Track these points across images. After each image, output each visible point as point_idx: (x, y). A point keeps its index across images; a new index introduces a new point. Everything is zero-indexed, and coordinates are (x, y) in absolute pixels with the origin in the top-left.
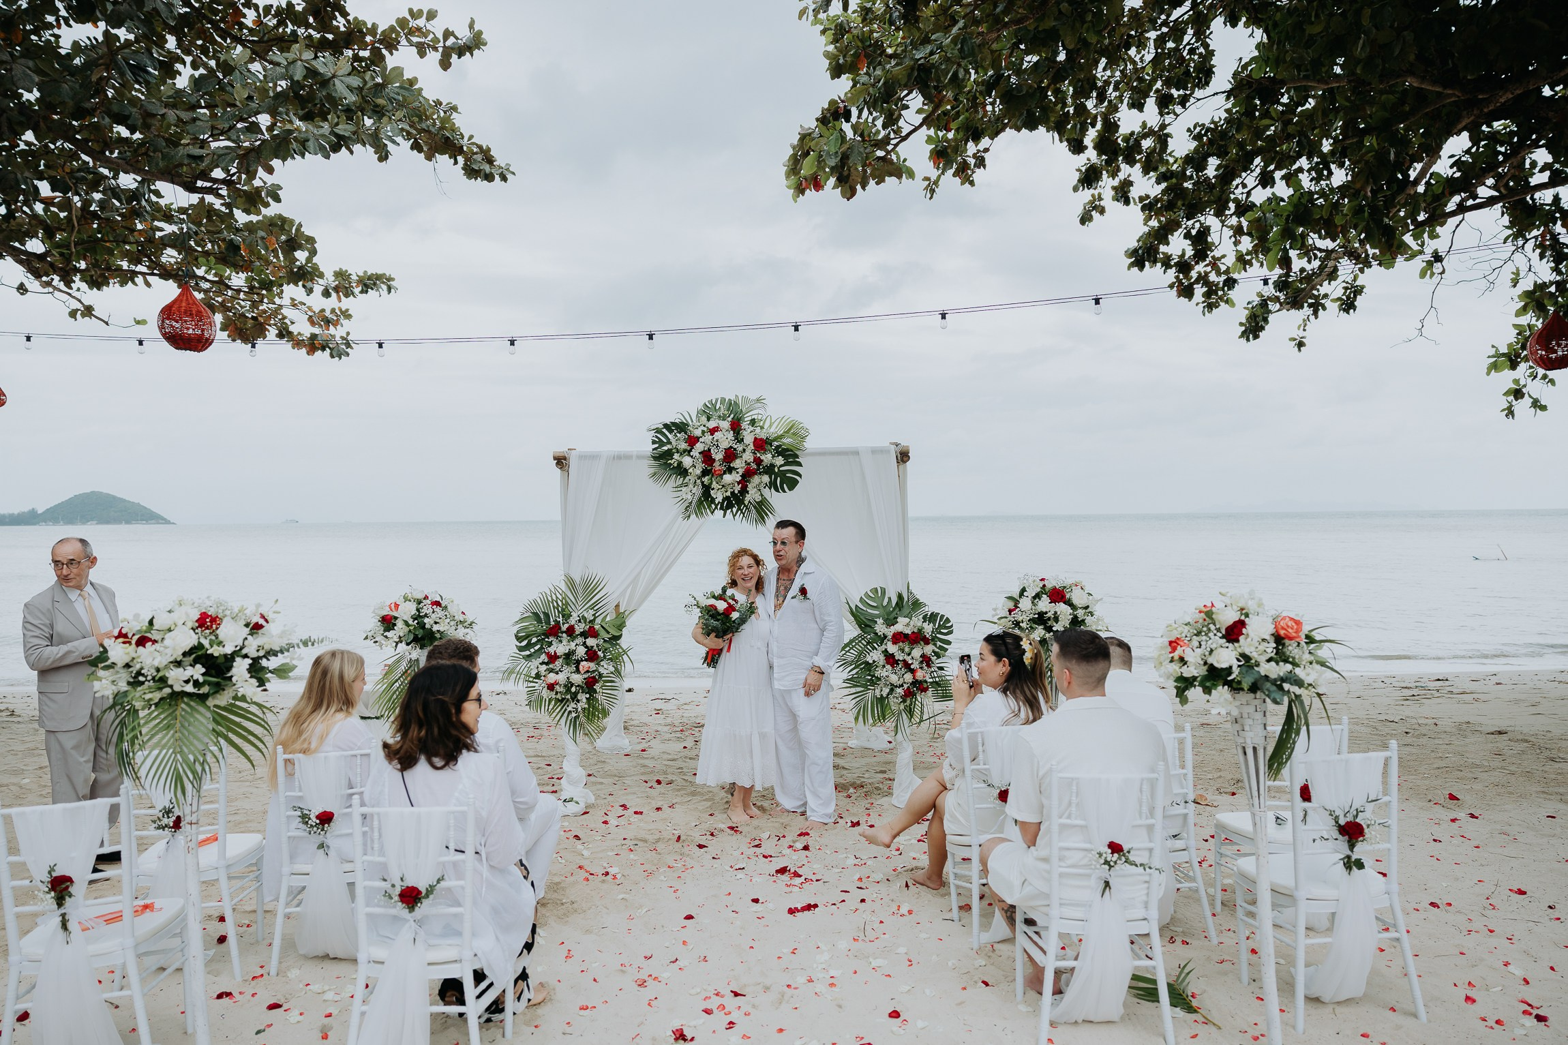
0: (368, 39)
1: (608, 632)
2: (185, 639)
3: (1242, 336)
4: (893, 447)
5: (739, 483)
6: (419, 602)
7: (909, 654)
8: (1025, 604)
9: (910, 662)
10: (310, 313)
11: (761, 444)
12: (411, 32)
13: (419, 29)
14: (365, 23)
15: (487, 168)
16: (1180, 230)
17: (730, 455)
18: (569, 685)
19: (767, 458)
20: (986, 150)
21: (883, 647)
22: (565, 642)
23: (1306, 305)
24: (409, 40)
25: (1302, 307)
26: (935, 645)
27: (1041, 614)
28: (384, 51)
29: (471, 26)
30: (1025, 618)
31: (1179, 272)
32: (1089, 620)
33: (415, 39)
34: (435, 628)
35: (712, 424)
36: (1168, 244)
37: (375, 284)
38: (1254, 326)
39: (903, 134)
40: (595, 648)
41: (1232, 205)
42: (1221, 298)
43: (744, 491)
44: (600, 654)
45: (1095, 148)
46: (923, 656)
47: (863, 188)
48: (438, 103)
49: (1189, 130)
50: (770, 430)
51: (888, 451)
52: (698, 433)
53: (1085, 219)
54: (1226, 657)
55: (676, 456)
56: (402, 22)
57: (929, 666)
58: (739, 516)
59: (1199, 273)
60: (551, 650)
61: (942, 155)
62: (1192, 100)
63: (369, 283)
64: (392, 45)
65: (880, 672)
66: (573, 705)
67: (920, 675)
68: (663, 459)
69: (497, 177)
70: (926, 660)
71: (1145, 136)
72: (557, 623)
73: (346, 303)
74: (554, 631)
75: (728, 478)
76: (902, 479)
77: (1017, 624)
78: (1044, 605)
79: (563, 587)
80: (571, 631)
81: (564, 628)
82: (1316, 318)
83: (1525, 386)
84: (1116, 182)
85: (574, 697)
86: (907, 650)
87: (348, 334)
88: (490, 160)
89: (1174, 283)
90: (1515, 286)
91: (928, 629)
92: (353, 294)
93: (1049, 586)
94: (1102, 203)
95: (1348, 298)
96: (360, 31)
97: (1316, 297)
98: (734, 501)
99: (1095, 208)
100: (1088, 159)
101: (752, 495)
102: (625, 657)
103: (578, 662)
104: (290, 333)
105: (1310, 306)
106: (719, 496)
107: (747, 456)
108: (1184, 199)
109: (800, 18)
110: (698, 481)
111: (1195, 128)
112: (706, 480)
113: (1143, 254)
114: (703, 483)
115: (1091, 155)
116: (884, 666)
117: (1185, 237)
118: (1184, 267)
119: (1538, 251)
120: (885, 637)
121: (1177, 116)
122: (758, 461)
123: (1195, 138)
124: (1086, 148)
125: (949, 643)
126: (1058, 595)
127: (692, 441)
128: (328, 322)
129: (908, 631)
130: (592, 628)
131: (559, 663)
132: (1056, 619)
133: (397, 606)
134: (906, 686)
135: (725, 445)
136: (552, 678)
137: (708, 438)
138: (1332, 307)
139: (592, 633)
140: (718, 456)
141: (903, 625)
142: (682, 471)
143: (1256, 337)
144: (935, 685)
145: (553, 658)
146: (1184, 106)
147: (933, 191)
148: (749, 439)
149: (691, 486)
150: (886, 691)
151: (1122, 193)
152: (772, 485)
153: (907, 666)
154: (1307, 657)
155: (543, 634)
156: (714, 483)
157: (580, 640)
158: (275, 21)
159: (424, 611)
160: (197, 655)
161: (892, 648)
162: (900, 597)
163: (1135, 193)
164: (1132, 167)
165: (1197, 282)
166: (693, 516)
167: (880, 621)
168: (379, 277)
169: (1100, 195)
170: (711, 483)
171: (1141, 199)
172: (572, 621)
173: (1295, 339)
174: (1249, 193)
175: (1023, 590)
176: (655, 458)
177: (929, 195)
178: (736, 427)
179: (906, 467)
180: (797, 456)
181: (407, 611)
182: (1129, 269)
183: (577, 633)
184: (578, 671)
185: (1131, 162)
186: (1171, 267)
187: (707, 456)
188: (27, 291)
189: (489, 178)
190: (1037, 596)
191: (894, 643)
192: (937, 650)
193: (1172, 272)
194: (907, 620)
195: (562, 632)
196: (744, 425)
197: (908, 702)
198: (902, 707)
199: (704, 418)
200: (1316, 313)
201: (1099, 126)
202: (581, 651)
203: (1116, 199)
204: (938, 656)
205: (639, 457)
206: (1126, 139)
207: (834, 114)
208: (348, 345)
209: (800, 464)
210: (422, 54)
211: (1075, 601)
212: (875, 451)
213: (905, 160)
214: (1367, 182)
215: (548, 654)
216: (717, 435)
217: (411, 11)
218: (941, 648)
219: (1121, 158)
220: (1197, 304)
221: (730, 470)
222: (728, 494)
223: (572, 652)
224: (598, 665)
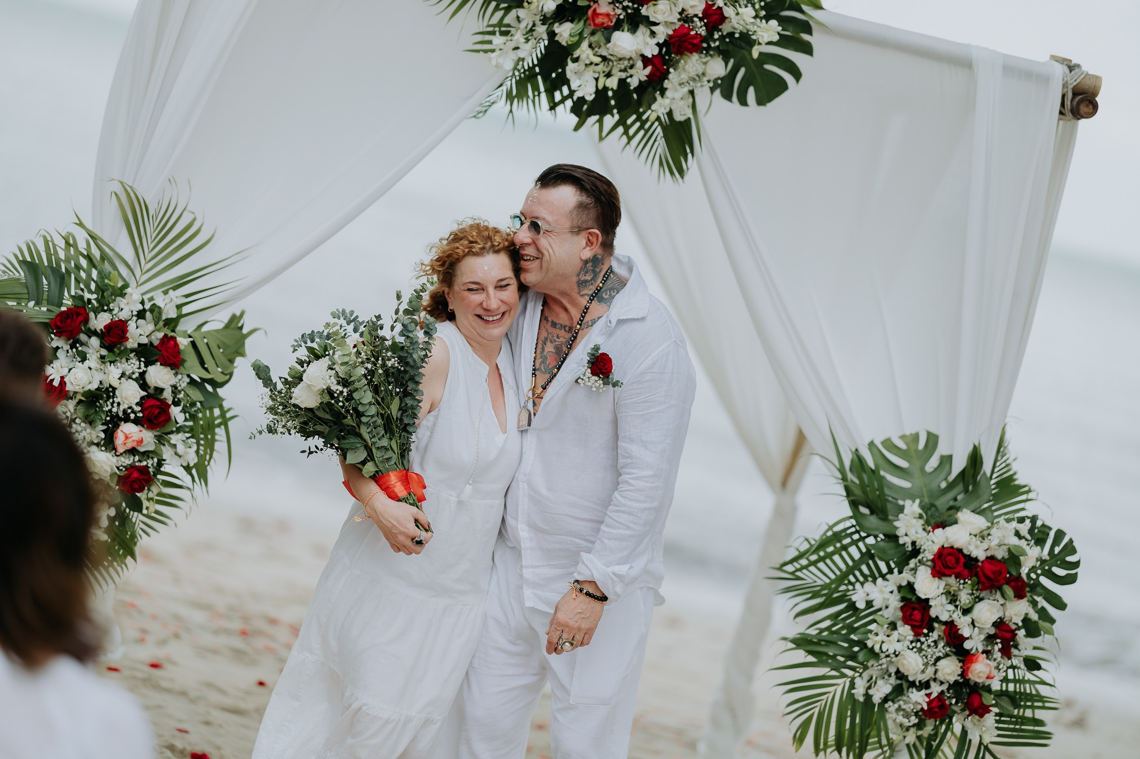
1: (202, 363)
4: (1060, 70)
5: (646, 61)
7: (966, 611)
9: (966, 632)
19: (740, 16)
21: (906, 577)
22: (93, 361)
26: (1034, 603)
40: (168, 395)
43: (656, 84)
44: (176, 412)
46: (1000, 624)
51: (1044, 79)
57: (1006, 652)
65: (880, 637)
67: (980, 670)
70: (1003, 635)
72: (82, 305)
74: (70, 323)
75: (622, 41)
79: (111, 211)
81: (100, 321)
86: (965, 598)
91: (1030, 557)
101: (670, 102)
102: (220, 432)
103: (114, 422)
110: (542, 30)
112: (565, 31)
114: (552, 35)
116: (893, 626)
120: (916, 551)
122: (714, 19)
125: (1060, 605)
129: (979, 552)
130: (169, 342)
134: (936, 689)
141: (970, 531)
144: (1006, 703)
149: (518, 37)
150: (883, 688)
153: (954, 640)
156: (585, 45)
157: (133, 366)
161: (927, 585)
162: (974, 458)
167: (912, 508)
170: (577, 45)
172: (125, 308)
180: (808, 29)
183: (131, 344)
184: (109, 443)
191: (938, 572)
192: (1034, 616)
194: (980, 522)
195: (92, 333)
197: (928, 730)
198: (911, 738)
202: (131, 394)
204: (1034, 632)
209: (808, 48)
218: (1043, 612)
222: (612, 83)
223: (109, 392)
224: (161, 440)
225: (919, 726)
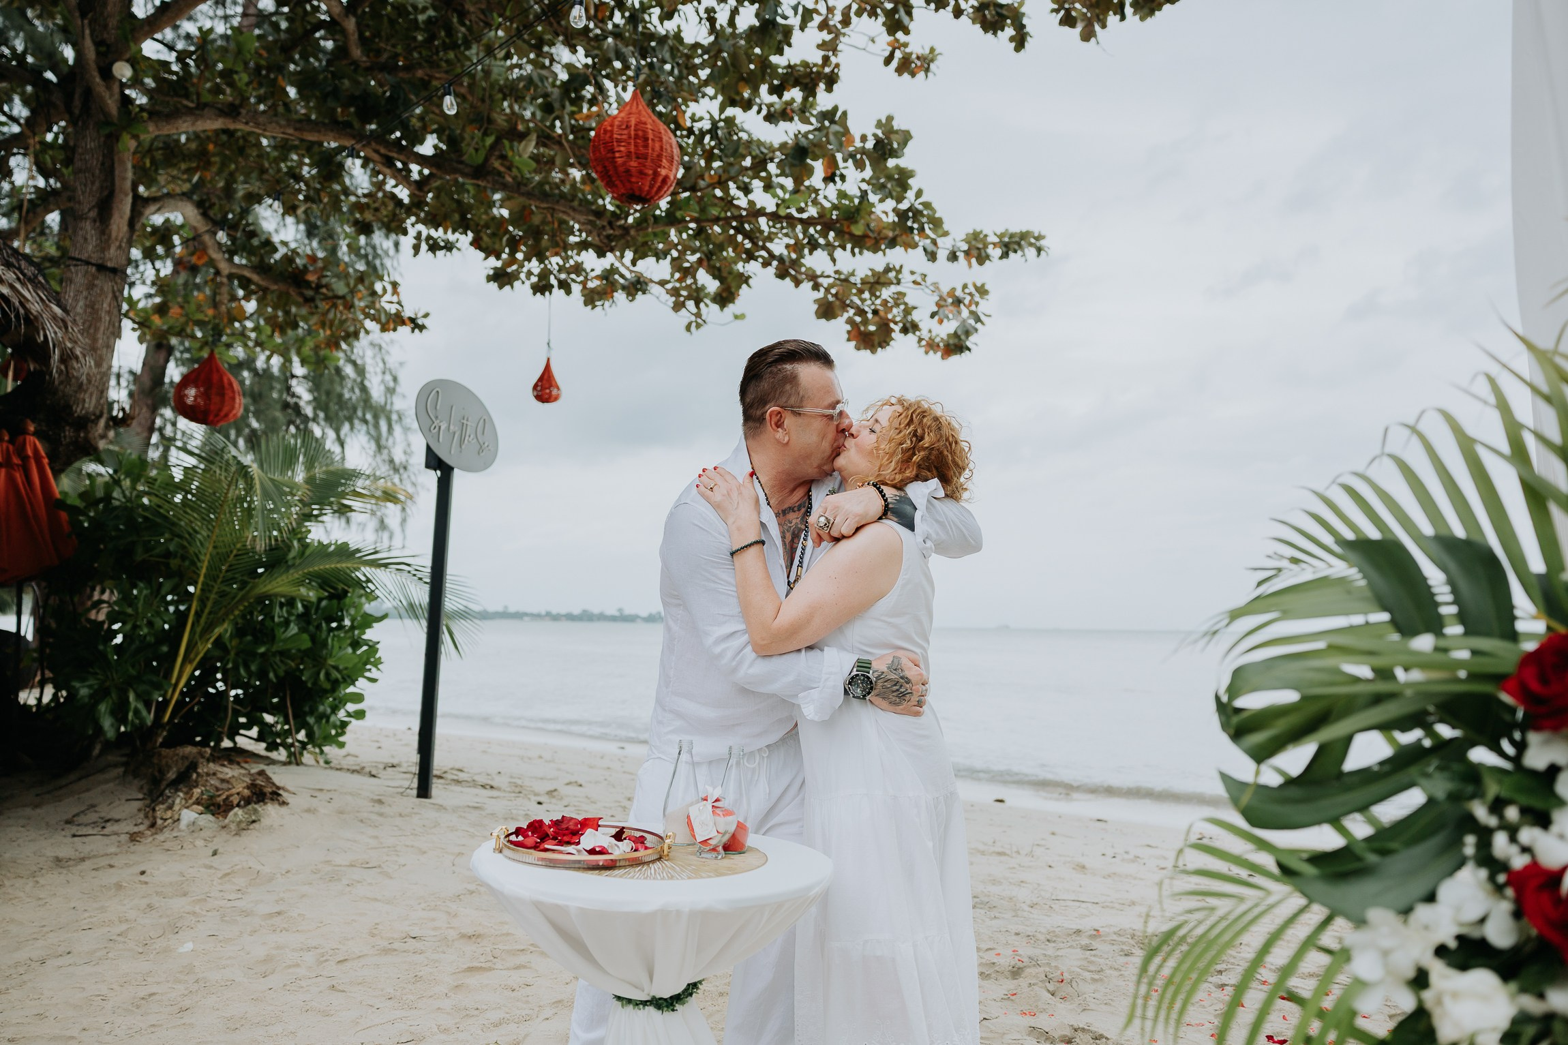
37: (1019, 244)
63: (1011, 244)
92: (989, 259)
128: (958, 302)
155: (1451, 708)
168: (1024, 236)
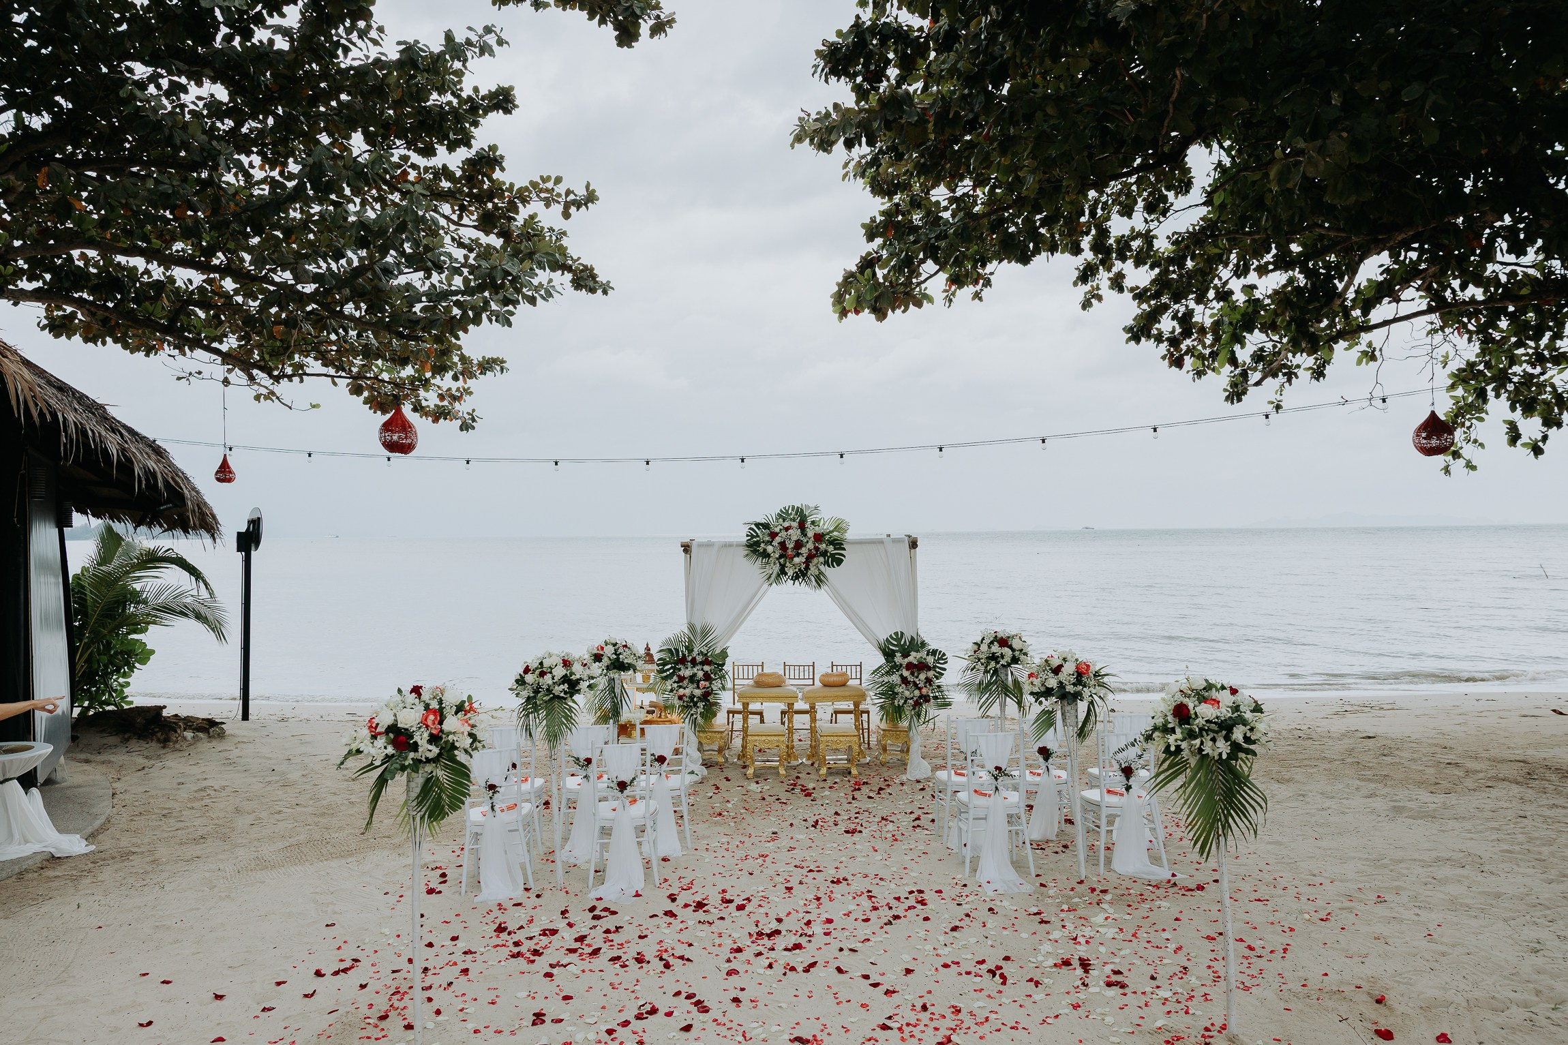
0: (506, 194)
1: (716, 662)
2: (560, 672)
3: (1227, 399)
4: (907, 538)
5: (804, 563)
6: (615, 645)
7: (917, 678)
8: (984, 648)
9: (918, 683)
10: (440, 392)
11: (819, 538)
12: (541, 191)
13: (547, 191)
14: (504, 183)
15: (591, 284)
16: (1167, 314)
17: (799, 545)
18: (692, 697)
19: (823, 546)
20: (992, 274)
21: (900, 673)
22: (689, 668)
23: (1280, 374)
24: (538, 195)
25: (1277, 376)
26: (935, 671)
27: (993, 654)
28: (520, 205)
29: (587, 187)
30: (983, 656)
31: (1170, 345)
32: (1022, 657)
33: (543, 195)
34: (626, 661)
35: (786, 524)
36: (1159, 322)
37: (491, 367)
38: (1236, 392)
39: (922, 278)
40: (710, 673)
41: (1211, 294)
42: (1208, 367)
43: (807, 568)
44: (712, 676)
45: (1091, 249)
46: (927, 678)
47: (893, 311)
48: (551, 230)
49: (1168, 237)
50: (825, 527)
51: (904, 541)
52: (777, 530)
53: (1086, 305)
54: (1052, 683)
55: (762, 545)
56: (534, 184)
57: (930, 685)
58: (803, 584)
59: (1188, 346)
60: (681, 673)
61: (957, 281)
62: (1171, 212)
63: (487, 366)
64: (525, 201)
65: (899, 690)
66: (694, 710)
67: (924, 691)
68: (754, 548)
69: (600, 292)
70: (929, 681)
71: (1134, 239)
72: (684, 655)
73: (471, 383)
74: (683, 661)
75: (796, 560)
76: (912, 560)
77: (979, 660)
78: (996, 648)
79: (686, 631)
80: (694, 662)
81: (689, 659)
82: (1290, 385)
83: (1462, 448)
84: (1111, 275)
85: (695, 704)
86: (916, 674)
87: (474, 411)
88: (593, 277)
89: (1166, 355)
90: (1444, 367)
91: (930, 660)
92: (475, 376)
93: (999, 636)
94: (1100, 292)
95: (1319, 367)
96: (502, 190)
97: (1290, 367)
98: (801, 575)
99: (1093, 297)
100: (1086, 260)
101: (813, 570)
102: (726, 678)
103: (698, 682)
104: (422, 408)
105: (1284, 374)
106: (790, 572)
107: (810, 545)
108: (1169, 289)
109: (843, 180)
110: (777, 562)
111: (1173, 235)
112: (782, 561)
113: (1138, 331)
114: (780, 562)
115: (1088, 255)
116: (900, 686)
117: (1173, 319)
118: (1174, 342)
119: (1466, 336)
120: (901, 665)
121: (1160, 223)
122: (817, 549)
123: (1173, 244)
124: (1083, 250)
125: (945, 669)
126: (1003, 642)
127: (773, 535)
128: (455, 398)
129: (917, 662)
130: (707, 659)
131: (686, 682)
132: (1002, 656)
133: (602, 648)
134: (915, 699)
135: (795, 538)
136: (681, 691)
137: (784, 534)
138: (1304, 376)
139: (706, 662)
140: (790, 545)
141: (913, 657)
142: (765, 555)
143: (1239, 400)
144: (935, 698)
145: (681, 679)
146: (1164, 216)
147: (950, 301)
148: (810, 534)
149: (772, 565)
150: (902, 702)
151: (1117, 283)
152: (826, 563)
153: (916, 685)
154: (1093, 682)
155: (675, 663)
156: (788, 563)
157: (699, 667)
158: (431, 176)
159: (619, 651)
160: (565, 679)
161: (906, 673)
162: (912, 638)
163: (1128, 283)
164: (1124, 262)
165: (1186, 353)
166: (774, 584)
167: (898, 655)
168: (494, 361)
169: (1098, 285)
170: (786, 563)
171: (1132, 290)
172: (695, 654)
173: (1273, 403)
174: (1226, 283)
175: (983, 639)
176: (748, 546)
177: (947, 304)
178: (802, 526)
179: (915, 553)
180: (842, 544)
181: (609, 651)
182: (1127, 343)
183: (698, 662)
184: (698, 687)
185: (1123, 258)
186: (1163, 342)
187: (783, 545)
188: (229, 383)
189: (592, 290)
190: (992, 643)
191: (907, 670)
192: (937, 675)
193: (1164, 347)
194: (916, 654)
195: (688, 662)
196: (808, 524)
197: (917, 709)
198: (913, 712)
199: (781, 520)
200: (1289, 381)
201: (1093, 232)
202: (700, 674)
203: (1112, 288)
204: (937, 678)
205: (738, 545)
206: (1118, 241)
207: (868, 263)
208: (474, 420)
209: (844, 549)
210: (548, 206)
211: (1014, 646)
212: (897, 541)
213: (926, 289)
214: (1286, 308)
215: (679, 676)
216: (790, 531)
217: (542, 177)
218: (939, 673)
219: (1114, 255)
220: (1188, 372)
221: (798, 555)
222: (797, 570)
223: (695, 675)
224: (711, 683)
225: (914, 709)
